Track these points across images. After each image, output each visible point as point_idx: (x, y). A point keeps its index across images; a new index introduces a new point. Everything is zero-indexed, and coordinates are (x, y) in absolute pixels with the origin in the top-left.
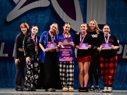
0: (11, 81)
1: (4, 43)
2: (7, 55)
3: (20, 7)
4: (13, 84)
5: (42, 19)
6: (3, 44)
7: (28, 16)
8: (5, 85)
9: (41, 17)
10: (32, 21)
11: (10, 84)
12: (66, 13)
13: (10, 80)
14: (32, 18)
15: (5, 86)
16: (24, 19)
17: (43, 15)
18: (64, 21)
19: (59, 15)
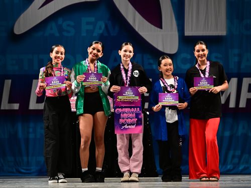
0: (28, 162)
1: (10, 81)
2: (16, 106)
3: (43, 3)
4: (32, 168)
5: (90, 27)
6: (8, 83)
7: (60, 21)
8: (15, 171)
9: (88, 23)
10: (68, 32)
11: (25, 168)
12: (139, 13)
13: (25, 159)
14: (68, 25)
15: (13, 173)
16: (51, 29)
17: (92, 19)
18: (137, 30)
19: (126, 17)
